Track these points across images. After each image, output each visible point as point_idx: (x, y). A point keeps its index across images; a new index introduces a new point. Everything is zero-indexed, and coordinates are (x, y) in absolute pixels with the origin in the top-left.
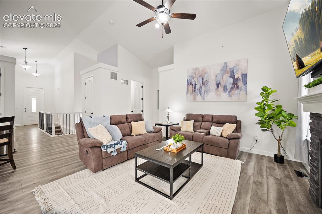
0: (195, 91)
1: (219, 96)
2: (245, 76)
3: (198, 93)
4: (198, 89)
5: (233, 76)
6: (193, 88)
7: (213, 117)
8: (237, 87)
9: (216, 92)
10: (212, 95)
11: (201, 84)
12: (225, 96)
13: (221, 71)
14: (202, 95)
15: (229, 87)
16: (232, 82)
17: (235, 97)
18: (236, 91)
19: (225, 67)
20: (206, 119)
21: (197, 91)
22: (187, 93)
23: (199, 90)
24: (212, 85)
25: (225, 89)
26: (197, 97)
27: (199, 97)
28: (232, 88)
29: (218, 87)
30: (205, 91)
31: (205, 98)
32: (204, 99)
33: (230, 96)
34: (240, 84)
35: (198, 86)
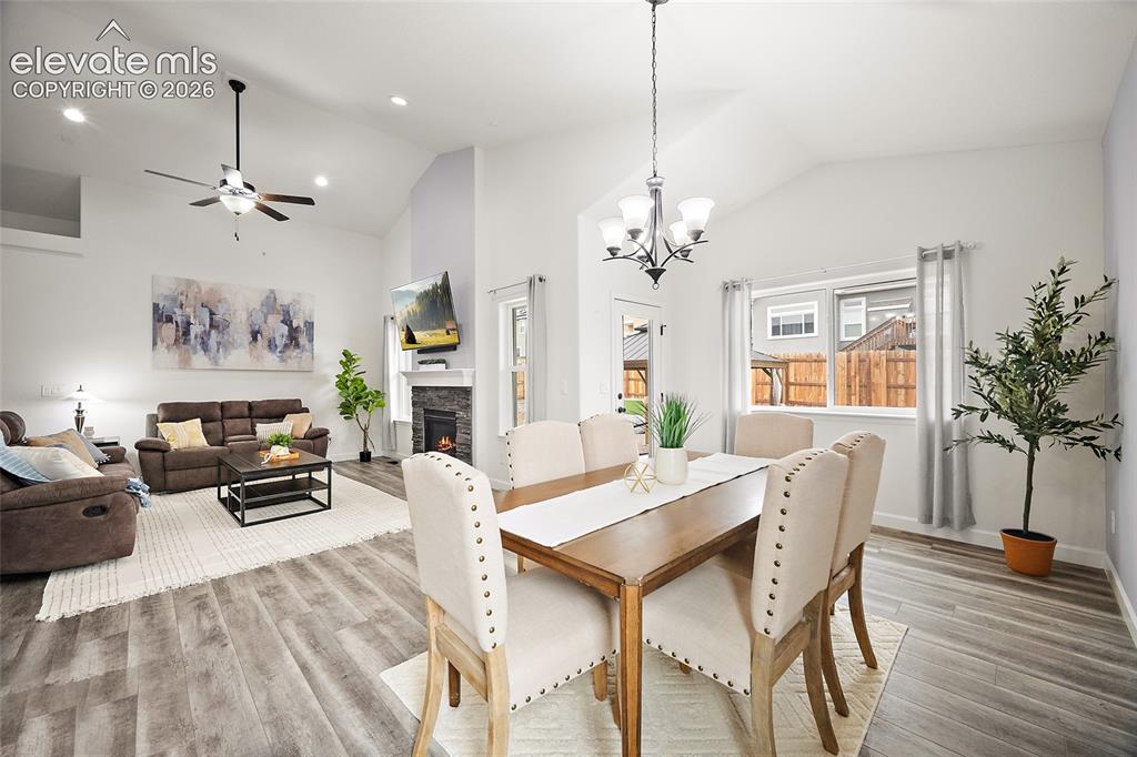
0: (186, 341)
1: (258, 358)
2: (310, 325)
3: (198, 347)
4: (196, 337)
5: (287, 321)
6: (177, 330)
7: (251, 406)
8: (297, 345)
9: (251, 350)
10: (240, 356)
11: (208, 326)
12: (271, 360)
13: (262, 305)
14: (212, 355)
15: (280, 342)
16: (287, 333)
17: (292, 364)
18: (294, 353)
19: (272, 299)
20: (234, 412)
21: (193, 341)
22: (155, 344)
23: (199, 340)
24: (240, 333)
25: (271, 345)
26: (194, 358)
27: (200, 359)
28: (286, 346)
29: (255, 339)
30: (219, 343)
31: (221, 361)
32: (216, 363)
33: (283, 360)
34: (303, 340)
35: (195, 330)
